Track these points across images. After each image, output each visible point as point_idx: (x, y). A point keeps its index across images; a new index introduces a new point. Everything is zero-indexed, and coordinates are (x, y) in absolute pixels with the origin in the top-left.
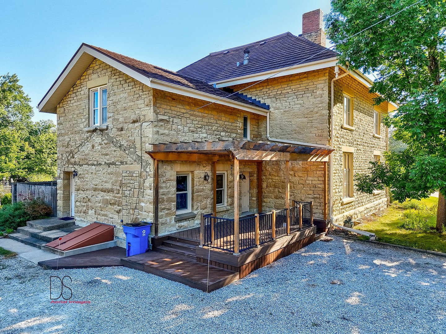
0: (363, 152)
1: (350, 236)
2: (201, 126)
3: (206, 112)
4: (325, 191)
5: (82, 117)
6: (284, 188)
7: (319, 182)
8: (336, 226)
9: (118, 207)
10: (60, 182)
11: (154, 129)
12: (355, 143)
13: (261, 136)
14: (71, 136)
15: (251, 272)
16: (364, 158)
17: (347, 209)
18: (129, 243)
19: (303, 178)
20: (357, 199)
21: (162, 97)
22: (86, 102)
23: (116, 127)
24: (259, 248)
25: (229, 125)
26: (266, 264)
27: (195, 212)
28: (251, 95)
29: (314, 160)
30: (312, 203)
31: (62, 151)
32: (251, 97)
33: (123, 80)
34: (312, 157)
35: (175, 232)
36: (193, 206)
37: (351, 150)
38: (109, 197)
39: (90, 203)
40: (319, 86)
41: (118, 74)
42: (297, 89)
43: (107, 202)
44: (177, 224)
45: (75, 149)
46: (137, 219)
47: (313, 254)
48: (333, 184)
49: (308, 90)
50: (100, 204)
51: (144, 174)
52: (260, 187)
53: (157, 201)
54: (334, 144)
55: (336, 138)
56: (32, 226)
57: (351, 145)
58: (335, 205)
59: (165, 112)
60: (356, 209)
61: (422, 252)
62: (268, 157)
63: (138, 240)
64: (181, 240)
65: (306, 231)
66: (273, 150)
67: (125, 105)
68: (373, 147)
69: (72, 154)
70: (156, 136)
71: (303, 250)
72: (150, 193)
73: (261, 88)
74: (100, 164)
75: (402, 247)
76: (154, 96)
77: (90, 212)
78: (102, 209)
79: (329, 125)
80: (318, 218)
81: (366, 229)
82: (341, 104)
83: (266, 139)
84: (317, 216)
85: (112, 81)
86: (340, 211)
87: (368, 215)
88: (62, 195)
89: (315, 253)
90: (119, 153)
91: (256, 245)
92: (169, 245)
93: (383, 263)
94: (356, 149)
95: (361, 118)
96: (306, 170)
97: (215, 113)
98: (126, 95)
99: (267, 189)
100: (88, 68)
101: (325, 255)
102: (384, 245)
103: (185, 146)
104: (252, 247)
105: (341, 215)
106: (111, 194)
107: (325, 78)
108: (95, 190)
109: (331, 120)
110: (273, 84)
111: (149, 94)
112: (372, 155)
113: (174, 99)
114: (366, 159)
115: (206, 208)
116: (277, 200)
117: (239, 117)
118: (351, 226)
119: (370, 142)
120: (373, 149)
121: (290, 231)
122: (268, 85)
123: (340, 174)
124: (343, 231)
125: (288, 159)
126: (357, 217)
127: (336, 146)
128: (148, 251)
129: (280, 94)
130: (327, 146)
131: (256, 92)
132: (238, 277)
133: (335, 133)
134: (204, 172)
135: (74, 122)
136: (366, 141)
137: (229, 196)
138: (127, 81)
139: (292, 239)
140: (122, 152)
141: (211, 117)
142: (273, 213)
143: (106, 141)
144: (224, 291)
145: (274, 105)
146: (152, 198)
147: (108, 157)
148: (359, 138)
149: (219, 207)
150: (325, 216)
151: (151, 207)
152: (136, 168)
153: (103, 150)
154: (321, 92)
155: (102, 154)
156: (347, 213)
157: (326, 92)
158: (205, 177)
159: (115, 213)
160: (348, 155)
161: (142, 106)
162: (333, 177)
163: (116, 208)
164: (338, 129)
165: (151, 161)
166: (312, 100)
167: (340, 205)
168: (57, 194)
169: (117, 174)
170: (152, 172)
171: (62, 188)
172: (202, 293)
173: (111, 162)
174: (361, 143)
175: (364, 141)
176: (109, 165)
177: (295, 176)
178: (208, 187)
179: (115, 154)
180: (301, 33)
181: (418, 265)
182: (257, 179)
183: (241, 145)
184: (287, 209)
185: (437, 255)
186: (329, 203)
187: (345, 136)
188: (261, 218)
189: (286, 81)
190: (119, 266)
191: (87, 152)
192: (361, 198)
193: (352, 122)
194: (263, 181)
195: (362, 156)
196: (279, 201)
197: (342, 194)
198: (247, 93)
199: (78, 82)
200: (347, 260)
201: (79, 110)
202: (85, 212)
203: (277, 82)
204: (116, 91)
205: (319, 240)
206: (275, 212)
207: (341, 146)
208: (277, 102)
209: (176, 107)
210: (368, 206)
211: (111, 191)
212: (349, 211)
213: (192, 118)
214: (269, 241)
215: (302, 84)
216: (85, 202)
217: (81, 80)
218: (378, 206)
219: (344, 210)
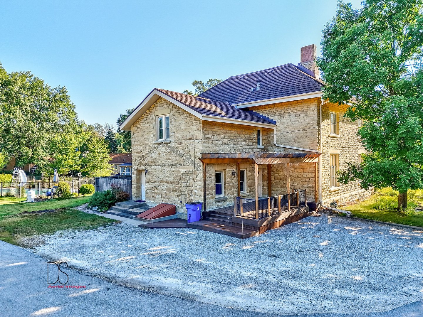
0: (348, 153)
1: (333, 214)
2: (230, 139)
3: (233, 130)
4: (316, 182)
5: (151, 134)
6: (286, 180)
7: (312, 176)
8: (324, 207)
9: (178, 193)
10: (134, 177)
11: (203, 144)
12: (340, 147)
13: (270, 143)
14: (143, 146)
15: (266, 231)
16: (349, 157)
17: (334, 195)
18: (189, 215)
19: (301, 173)
20: (343, 188)
21: (207, 124)
22: (154, 125)
23: (176, 141)
24: (270, 217)
25: (247, 137)
26: (275, 227)
27: (227, 197)
28: (262, 113)
29: (307, 161)
30: (305, 191)
31: (136, 156)
32: (263, 115)
33: (181, 112)
34: (306, 159)
35: (215, 209)
36: (225, 193)
37: (338, 152)
38: (171, 186)
39: (157, 191)
40: (311, 109)
41: (178, 108)
42: (296, 110)
43: (170, 190)
44: (216, 204)
45: (146, 155)
46: (192, 201)
47: (306, 223)
48: (322, 177)
49: (304, 111)
50: (165, 191)
51: (196, 172)
52: (269, 180)
53: (205, 189)
54: (322, 149)
55: (325, 145)
56: (120, 205)
57: (337, 149)
58: (324, 192)
59: (209, 133)
60: (342, 195)
61: (380, 223)
62: (275, 162)
63: (195, 212)
64: (220, 213)
65: (302, 209)
66: (278, 157)
67: (182, 128)
68: (358, 148)
69: (143, 158)
70: (204, 148)
71: (299, 221)
72: (200, 184)
73: (270, 109)
74: (165, 165)
75: (368, 220)
76: (203, 124)
77: (157, 196)
78: (166, 194)
79: (319, 136)
80: (311, 201)
81: (346, 210)
82: (328, 120)
83: (274, 145)
84: (310, 199)
85: (173, 112)
86: (328, 197)
87: (353, 200)
88: (136, 186)
89: (307, 223)
90: (178, 158)
91: (269, 216)
92: (213, 216)
93: (351, 228)
94: (342, 150)
95: (346, 127)
96: (303, 168)
97: (238, 130)
98: (183, 122)
99: (275, 181)
100: (155, 102)
101: (314, 224)
102: (356, 219)
103: (224, 155)
104: (266, 217)
105: (329, 200)
106: (173, 184)
107: (315, 103)
108: (161, 182)
109: (320, 132)
110: (279, 106)
111: (199, 122)
112: (356, 154)
113: (214, 124)
114: (351, 158)
115: (233, 194)
116: (282, 189)
117: (254, 131)
118: (336, 207)
119: (354, 145)
120: (358, 149)
121: (290, 209)
122: (275, 107)
123: (327, 170)
124: (330, 210)
125: (288, 162)
126: (343, 201)
127: (324, 150)
128: (200, 220)
129: (283, 113)
130: (317, 151)
131: (266, 111)
132: (258, 233)
133: (324, 141)
134: (232, 170)
135: (145, 137)
136: (350, 144)
137: (248, 186)
138: (184, 113)
139: (291, 214)
140: (180, 158)
141: (235, 133)
142: (279, 196)
143: (169, 151)
144: (251, 239)
145: (279, 121)
146: (202, 187)
147: (170, 161)
148: (344, 142)
149: (242, 194)
150: (316, 200)
151: (202, 193)
152: (191, 168)
153: (167, 156)
154: (312, 113)
155: (166, 159)
156: (334, 198)
157: (316, 113)
158: (233, 173)
159: (176, 197)
160: (335, 156)
161: (195, 129)
162: (322, 173)
163: (177, 193)
164: (325, 138)
165: (201, 164)
166: (306, 118)
167: (328, 192)
168: (132, 185)
169: (177, 172)
170: (202, 171)
171: (136, 181)
172: (239, 239)
173: (173, 164)
174: (346, 146)
175: (349, 144)
176: (171, 166)
177: (295, 171)
178: (234, 180)
179: (175, 159)
180: (300, 62)
181: (373, 230)
182: (268, 174)
183: (259, 156)
184: (288, 194)
185: (390, 225)
186: (319, 190)
187: (332, 143)
188: (271, 199)
189: (288, 105)
190: (186, 227)
191: (154, 157)
192: (347, 187)
193: (338, 131)
194: (272, 175)
195: (347, 156)
196: (283, 190)
197: (329, 184)
198: (260, 112)
199: (148, 111)
200: (327, 227)
201: (148, 129)
202: (154, 197)
203: (281, 105)
204: (176, 118)
205: (311, 216)
206: (280, 196)
207: (328, 150)
208: (281, 119)
209: (215, 129)
210: (353, 193)
211: (174, 182)
212: (336, 197)
213: (224, 135)
214: (276, 214)
215: (299, 107)
216: (154, 190)
217: (150, 109)
218: (363, 194)
219: (331, 196)
